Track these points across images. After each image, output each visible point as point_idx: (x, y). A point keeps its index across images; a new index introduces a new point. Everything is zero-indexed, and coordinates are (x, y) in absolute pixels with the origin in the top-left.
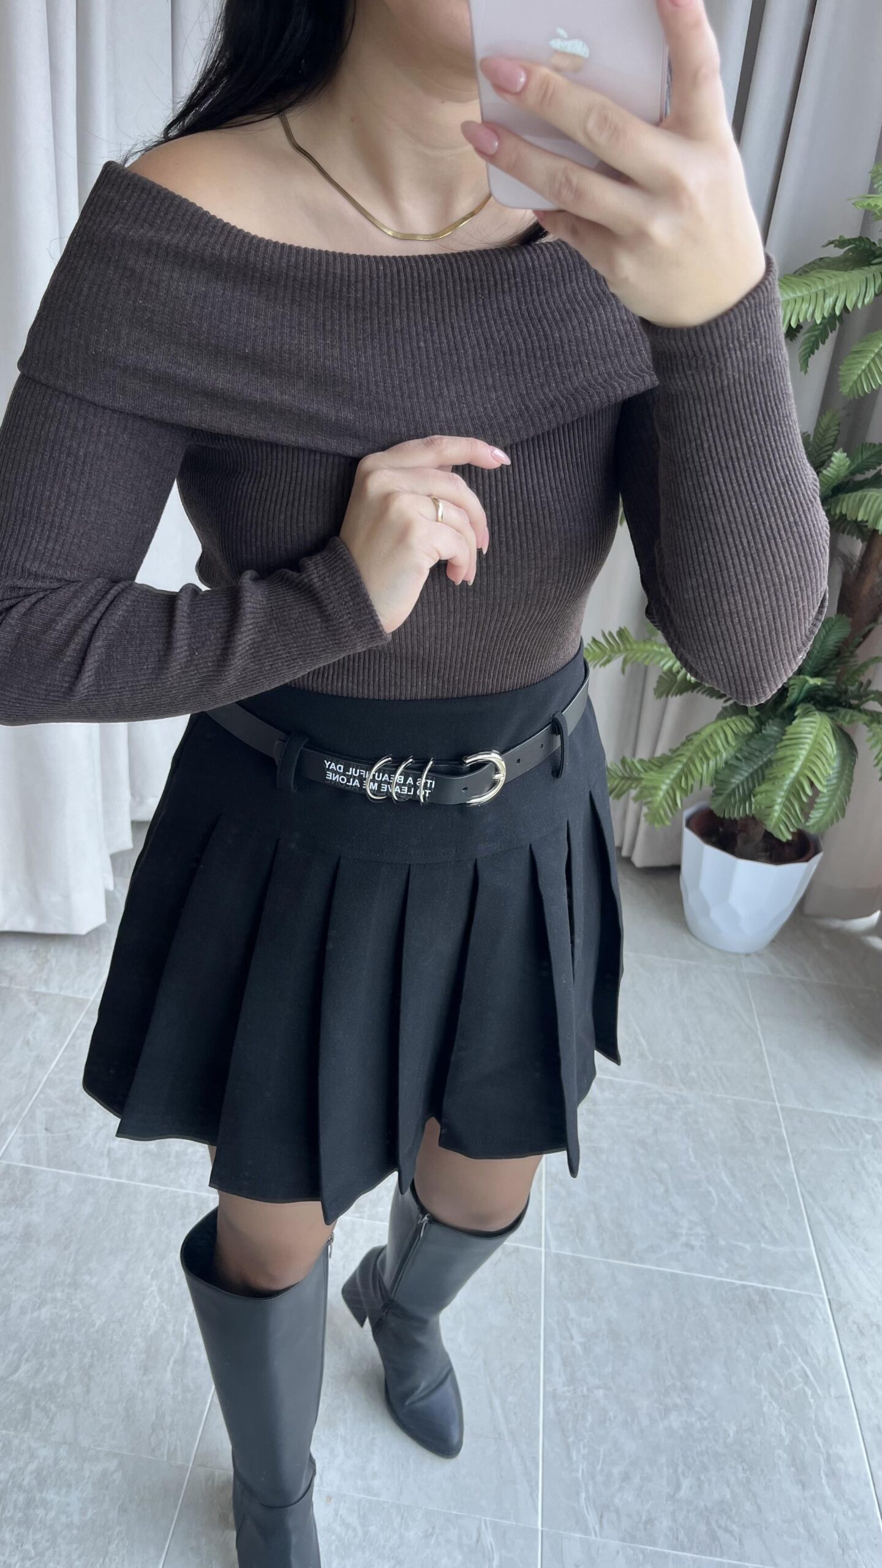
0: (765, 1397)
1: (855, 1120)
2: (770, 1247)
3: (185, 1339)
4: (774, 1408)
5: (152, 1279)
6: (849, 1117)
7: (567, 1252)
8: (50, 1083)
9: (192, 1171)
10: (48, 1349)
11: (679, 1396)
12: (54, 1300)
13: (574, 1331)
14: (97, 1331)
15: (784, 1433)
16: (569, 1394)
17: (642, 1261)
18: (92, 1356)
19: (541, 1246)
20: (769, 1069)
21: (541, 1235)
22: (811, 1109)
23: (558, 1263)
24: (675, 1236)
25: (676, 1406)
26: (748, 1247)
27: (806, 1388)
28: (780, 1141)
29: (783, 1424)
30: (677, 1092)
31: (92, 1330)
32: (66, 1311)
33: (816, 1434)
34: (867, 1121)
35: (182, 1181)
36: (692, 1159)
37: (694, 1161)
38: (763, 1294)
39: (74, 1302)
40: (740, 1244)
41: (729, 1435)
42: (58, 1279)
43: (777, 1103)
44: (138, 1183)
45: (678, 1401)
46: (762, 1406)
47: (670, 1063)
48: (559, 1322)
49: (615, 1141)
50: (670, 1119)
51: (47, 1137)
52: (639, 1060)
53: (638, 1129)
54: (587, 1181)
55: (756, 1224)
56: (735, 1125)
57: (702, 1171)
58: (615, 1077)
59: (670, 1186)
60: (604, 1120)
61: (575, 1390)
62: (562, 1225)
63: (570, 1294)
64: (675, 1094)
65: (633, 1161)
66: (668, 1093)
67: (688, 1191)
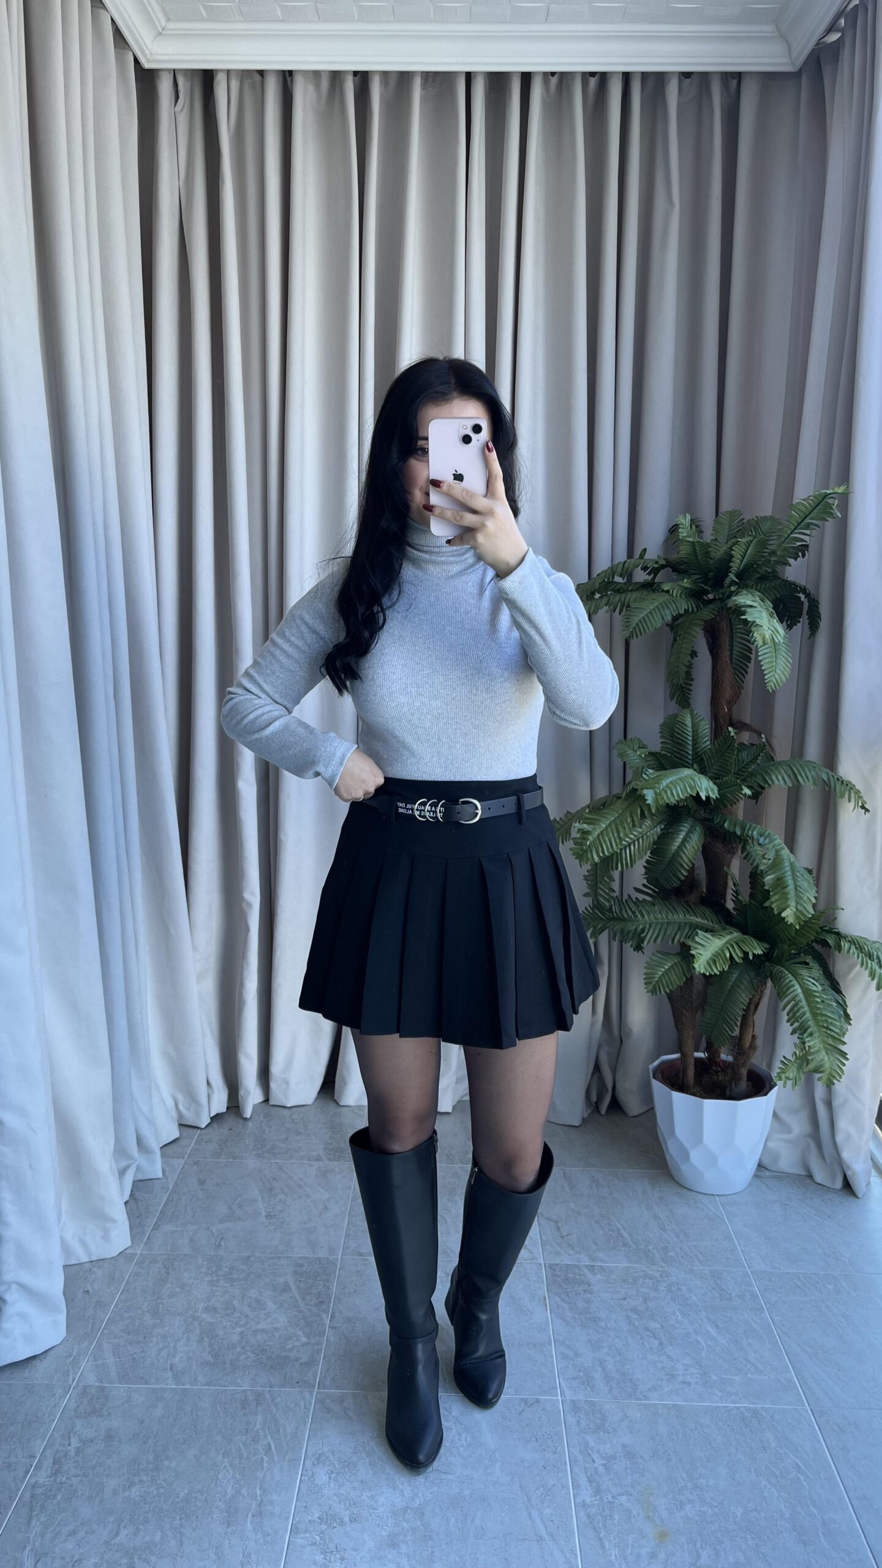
0: (765, 1486)
2: (756, 1377)
3: (259, 1498)
4: (773, 1492)
5: (223, 1457)
6: (811, 1274)
7: (581, 1397)
8: (111, 1321)
9: (247, 1371)
10: (141, 1518)
11: (692, 1493)
12: (141, 1481)
13: (595, 1456)
14: (182, 1500)
15: (784, 1509)
16: (596, 1502)
17: (646, 1398)
18: (180, 1519)
19: (557, 1396)
21: (557, 1388)
23: (575, 1407)
24: (672, 1377)
25: (689, 1500)
26: (736, 1378)
27: (799, 1476)
28: (754, 1296)
30: (660, 1269)
31: (177, 1500)
32: (152, 1489)
33: (812, 1508)
34: (827, 1274)
35: (239, 1381)
36: (680, 1318)
37: (682, 1319)
38: (755, 1412)
39: (159, 1482)
40: (730, 1377)
41: (737, 1516)
42: (142, 1466)
43: (747, 1268)
44: (200, 1387)
45: (690, 1497)
46: (762, 1492)
47: (651, 1247)
48: (581, 1451)
49: (611, 1311)
50: (656, 1290)
51: (116, 1362)
52: (623, 1248)
53: (630, 1300)
54: (591, 1343)
55: (742, 1360)
56: (714, 1288)
57: (690, 1326)
58: (605, 1263)
59: (663, 1340)
60: (599, 1296)
61: (601, 1499)
62: (574, 1379)
63: (588, 1429)
64: (658, 1271)
65: (629, 1324)
66: (652, 1271)
67: (679, 1342)
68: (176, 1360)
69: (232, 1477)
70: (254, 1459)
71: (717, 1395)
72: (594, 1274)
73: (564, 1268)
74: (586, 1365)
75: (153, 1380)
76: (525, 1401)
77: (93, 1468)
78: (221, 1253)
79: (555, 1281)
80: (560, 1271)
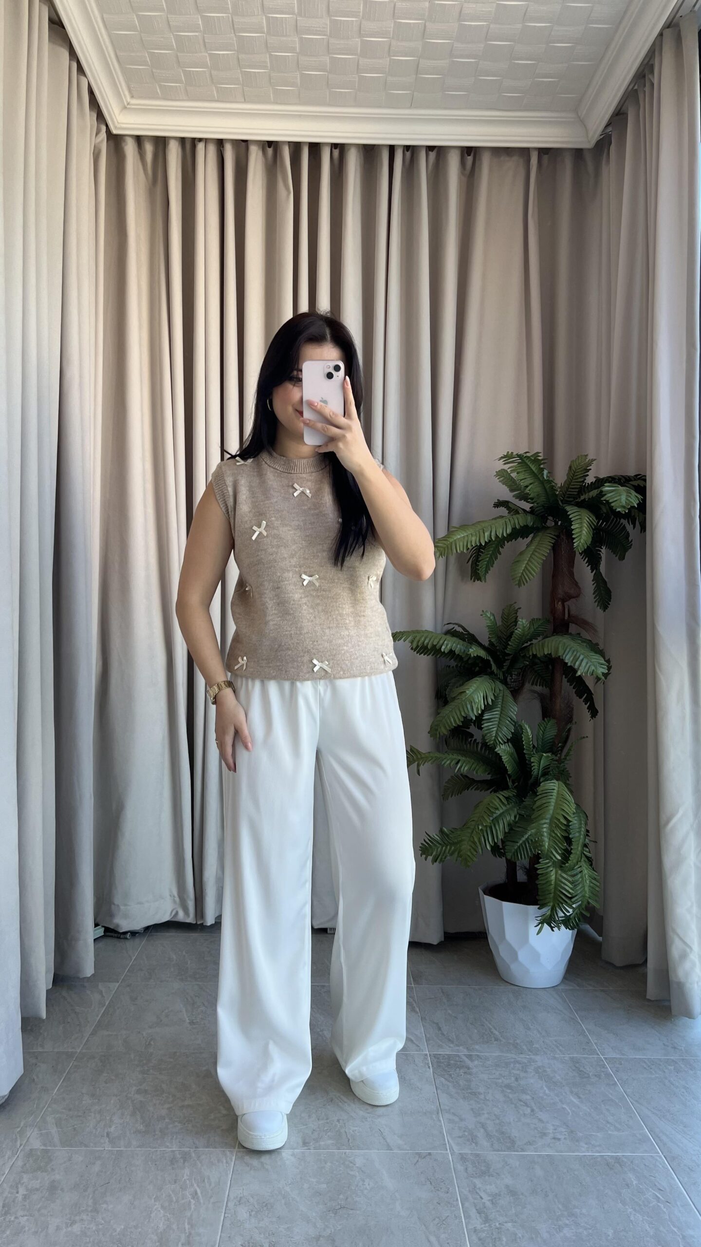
0: (631, 1212)
1: (660, 1059)
2: (616, 1133)
3: (187, 1231)
4: (639, 1217)
5: (155, 1201)
6: (655, 1059)
7: (466, 1151)
11: (568, 1220)
12: (82, 1220)
13: (483, 1194)
14: (119, 1234)
15: (648, 1229)
16: (486, 1229)
17: (523, 1150)
19: (447, 1150)
20: (590, 1038)
21: (446, 1144)
22: (626, 1057)
23: (463, 1158)
24: (544, 1135)
25: (567, 1225)
26: (599, 1134)
27: (660, 1204)
28: (608, 1075)
29: (647, 1225)
30: (528, 1057)
31: (114, 1234)
32: (92, 1226)
33: (672, 1227)
34: (668, 1059)
35: (168, 1144)
36: (547, 1092)
37: (549, 1093)
38: (617, 1160)
39: (98, 1220)
40: (594, 1134)
41: (609, 1235)
42: (82, 1209)
43: (601, 1056)
45: (567, 1222)
46: (629, 1217)
47: (518, 1041)
48: (470, 1191)
49: (489, 1088)
50: (526, 1072)
51: (58, 1131)
52: (496, 1042)
53: (503, 1079)
54: (473, 1111)
55: (602, 1121)
56: (574, 1070)
57: (557, 1098)
58: (480, 1053)
59: (535, 1108)
60: (478, 1077)
61: (490, 1226)
62: (460, 1137)
63: (475, 1174)
64: (525, 1058)
65: (505, 1096)
66: (521, 1058)
67: (548, 1109)
68: (112, 1129)
69: (164, 1216)
70: (183, 1201)
71: (584, 1147)
72: (472, 1061)
73: (446, 1057)
74: (470, 1127)
75: (92, 1145)
76: (419, 1154)
77: (39, 1210)
78: (152, 1051)
79: (439, 1066)
80: (443, 1059)
